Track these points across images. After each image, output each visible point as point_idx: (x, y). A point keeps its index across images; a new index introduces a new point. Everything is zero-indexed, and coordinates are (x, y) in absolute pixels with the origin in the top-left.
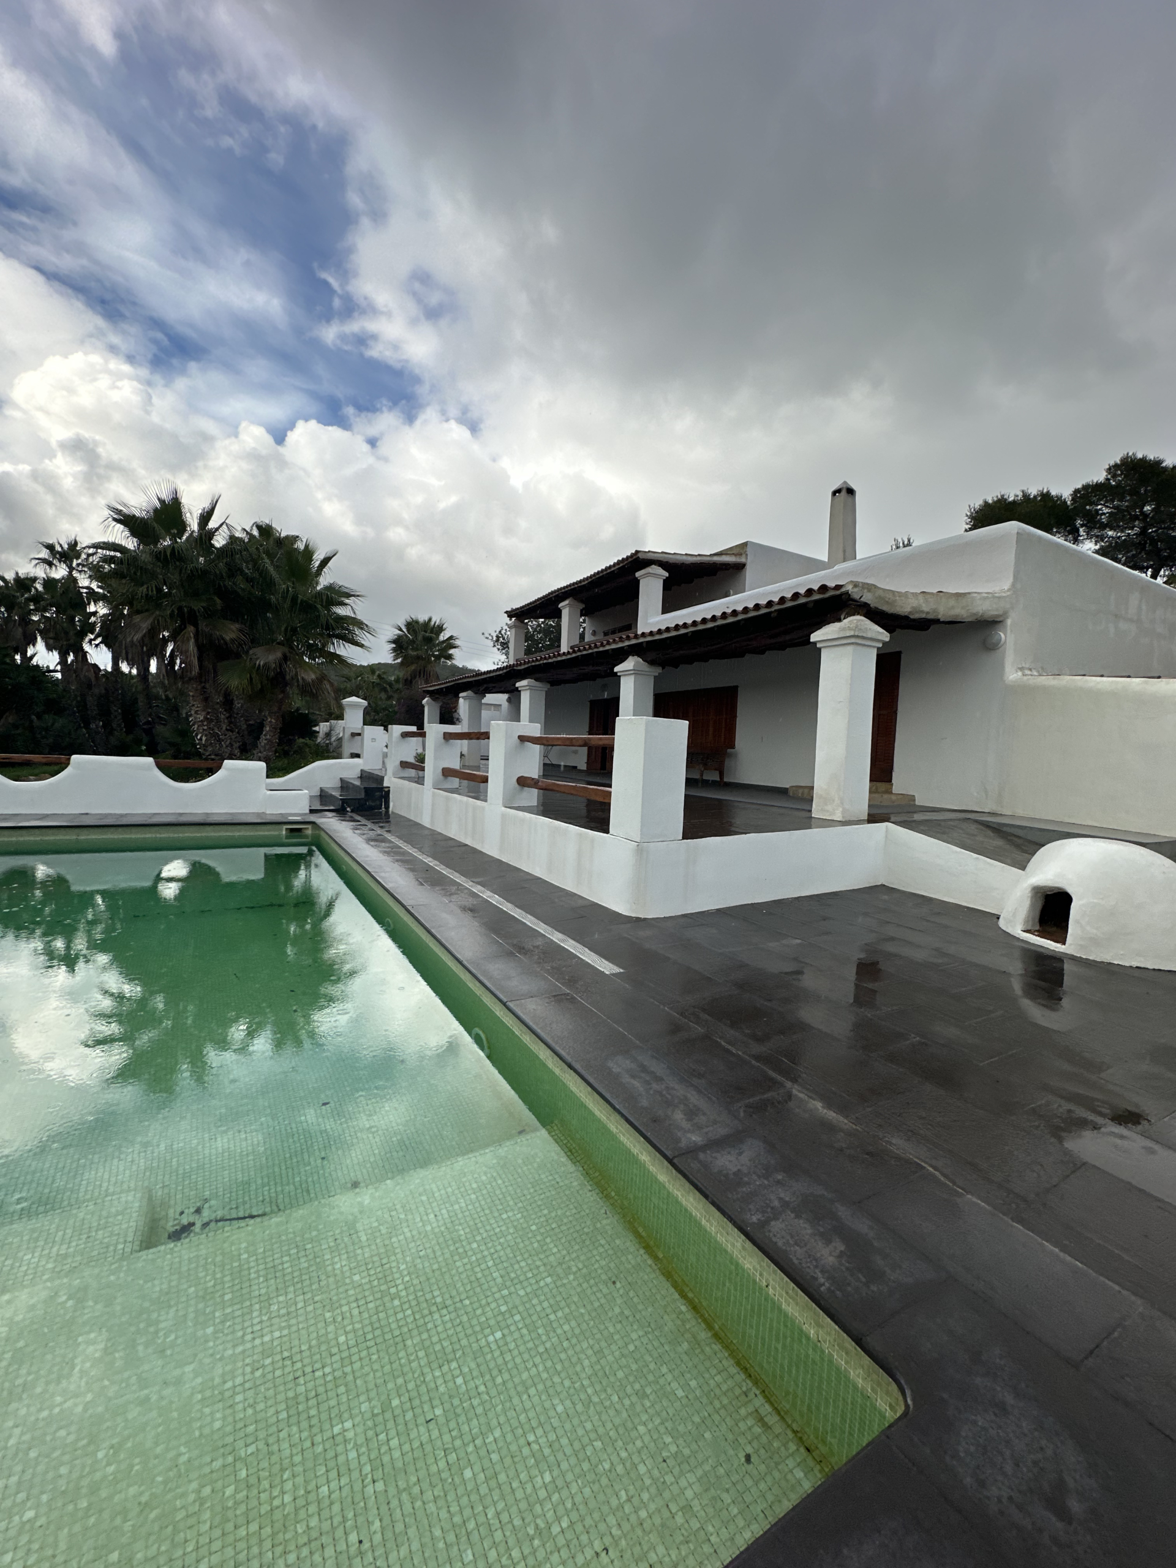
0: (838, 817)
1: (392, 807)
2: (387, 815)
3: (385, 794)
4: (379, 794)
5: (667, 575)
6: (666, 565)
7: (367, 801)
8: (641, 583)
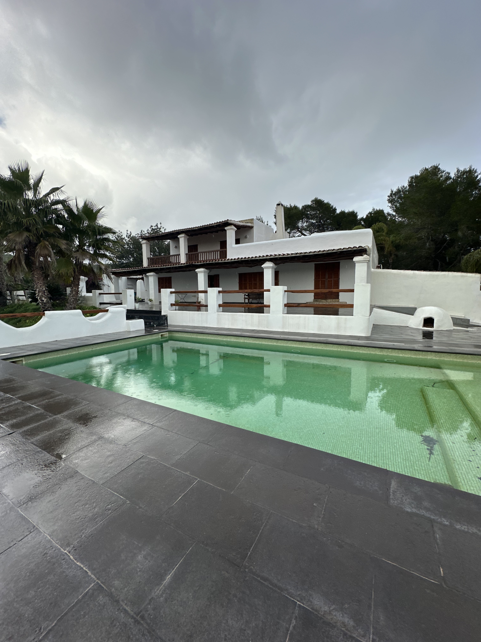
1: (169, 323)
2: (167, 326)
3: (166, 317)
4: (164, 318)
5: (236, 229)
6: (235, 226)
7: (160, 321)
8: (227, 231)
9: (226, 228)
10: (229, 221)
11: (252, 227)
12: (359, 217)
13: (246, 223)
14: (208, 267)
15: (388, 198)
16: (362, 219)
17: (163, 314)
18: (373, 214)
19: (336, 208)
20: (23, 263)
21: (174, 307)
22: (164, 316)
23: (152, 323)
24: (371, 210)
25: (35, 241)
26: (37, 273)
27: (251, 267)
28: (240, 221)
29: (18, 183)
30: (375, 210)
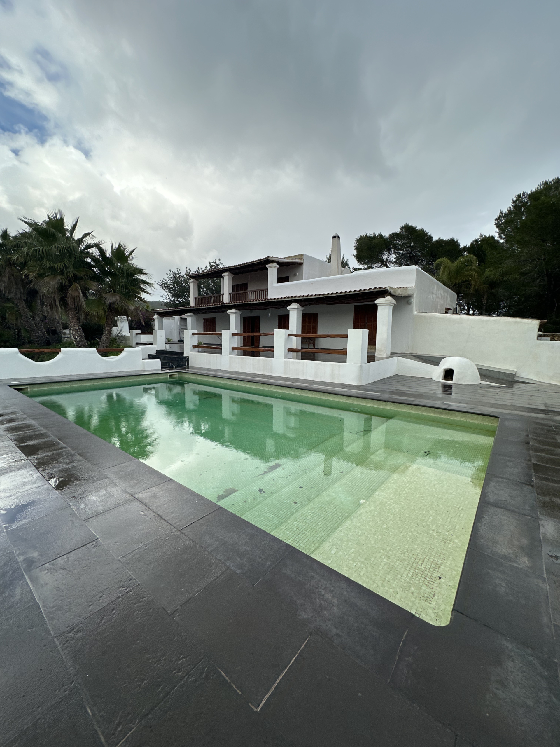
0: (385, 356)
1: (190, 364)
2: (188, 368)
3: (187, 359)
4: (184, 360)
5: (279, 267)
6: (278, 263)
7: (180, 363)
8: (269, 269)
9: (267, 266)
10: (269, 258)
11: (301, 264)
12: (462, 246)
13: (292, 259)
14: (239, 308)
15: (496, 222)
16: (465, 248)
17: (185, 355)
18: (480, 241)
19: (432, 235)
20: (58, 303)
21: (197, 348)
22: (186, 357)
23: (171, 364)
24: (477, 237)
25: (67, 284)
26: (71, 313)
27: (279, 308)
28: (284, 258)
29: (51, 232)
30: (484, 237)
